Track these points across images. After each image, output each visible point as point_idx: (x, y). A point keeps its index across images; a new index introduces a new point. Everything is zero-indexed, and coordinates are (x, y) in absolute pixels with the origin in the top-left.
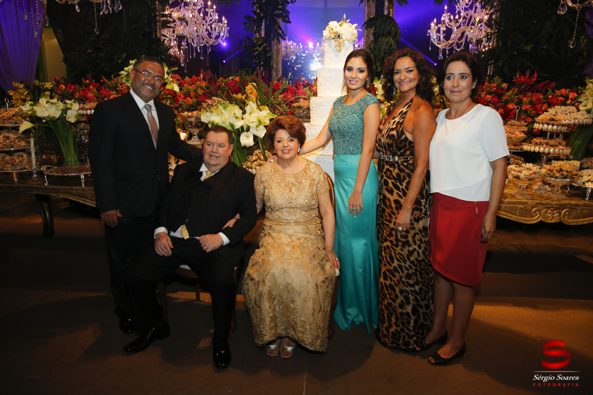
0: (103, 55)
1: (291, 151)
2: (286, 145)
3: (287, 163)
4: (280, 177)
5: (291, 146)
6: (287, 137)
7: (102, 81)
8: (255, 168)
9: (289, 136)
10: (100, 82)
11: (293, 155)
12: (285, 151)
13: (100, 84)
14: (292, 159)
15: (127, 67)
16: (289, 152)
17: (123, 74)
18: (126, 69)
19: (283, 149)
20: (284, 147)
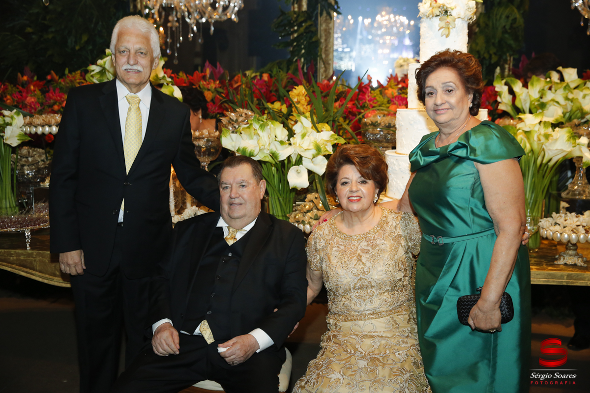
0: (50, 36)
1: (363, 199)
2: (354, 189)
3: (356, 218)
4: (343, 242)
5: (362, 191)
6: (357, 177)
7: (49, 77)
8: (309, 223)
9: (360, 175)
10: (45, 79)
11: (366, 206)
12: (353, 198)
13: (45, 82)
14: (364, 211)
15: (102, 59)
16: (359, 200)
17: (93, 71)
18: (100, 62)
19: (350, 195)
20: (352, 191)
